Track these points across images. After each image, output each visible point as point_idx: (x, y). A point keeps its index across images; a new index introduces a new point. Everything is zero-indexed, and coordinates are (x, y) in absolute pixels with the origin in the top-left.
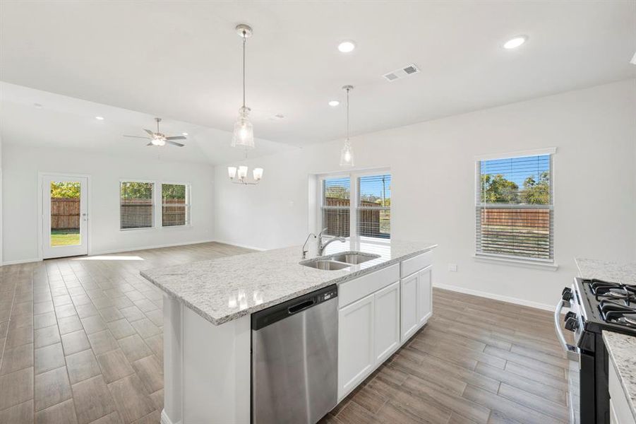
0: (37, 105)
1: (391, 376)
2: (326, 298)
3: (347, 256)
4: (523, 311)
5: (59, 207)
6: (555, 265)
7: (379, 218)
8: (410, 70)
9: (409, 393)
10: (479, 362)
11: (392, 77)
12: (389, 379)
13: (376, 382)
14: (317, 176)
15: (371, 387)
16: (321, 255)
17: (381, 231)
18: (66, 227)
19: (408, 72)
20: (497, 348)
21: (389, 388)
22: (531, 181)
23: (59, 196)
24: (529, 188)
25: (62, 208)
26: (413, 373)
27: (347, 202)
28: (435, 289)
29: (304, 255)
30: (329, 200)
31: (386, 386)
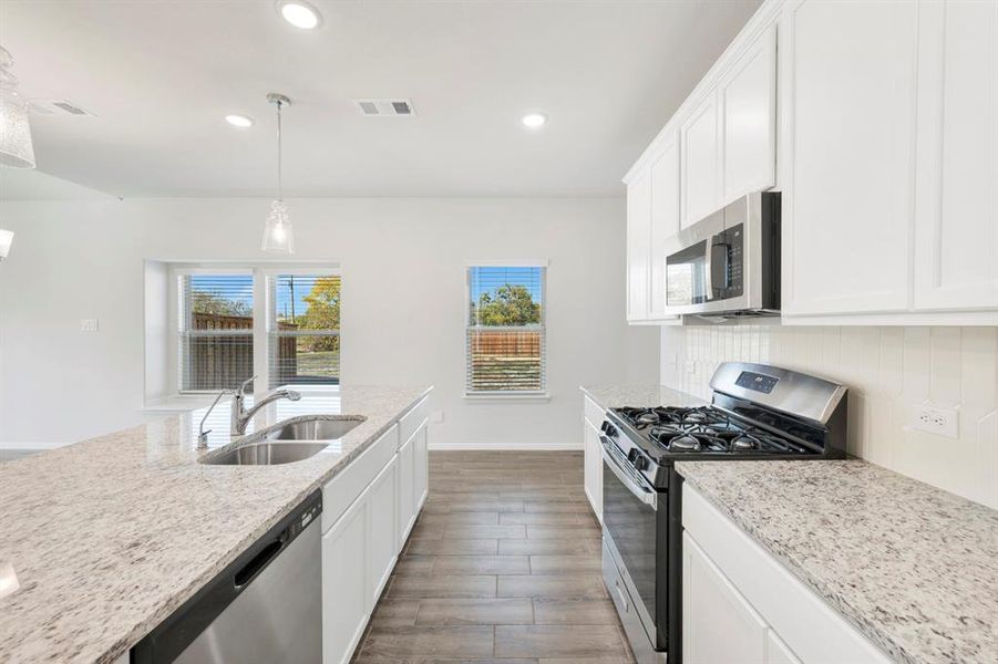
1: (393, 616)
2: (304, 523)
3: (296, 427)
4: (520, 457)
6: (547, 396)
7: (294, 351)
8: (401, 108)
9: (431, 630)
10: (498, 540)
11: (369, 108)
12: (393, 623)
13: (373, 641)
14: (168, 268)
15: (368, 654)
16: (242, 434)
17: (299, 373)
19: (398, 110)
20: (512, 512)
21: (398, 638)
22: (487, 298)
24: (484, 307)
26: (425, 594)
27: (247, 322)
28: (431, 454)
29: (205, 439)
30: (201, 319)
31: (392, 638)
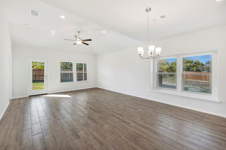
0: (26, 24)
5: (36, 73)
18: (38, 80)
23: (36, 69)
25: (37, 73)
